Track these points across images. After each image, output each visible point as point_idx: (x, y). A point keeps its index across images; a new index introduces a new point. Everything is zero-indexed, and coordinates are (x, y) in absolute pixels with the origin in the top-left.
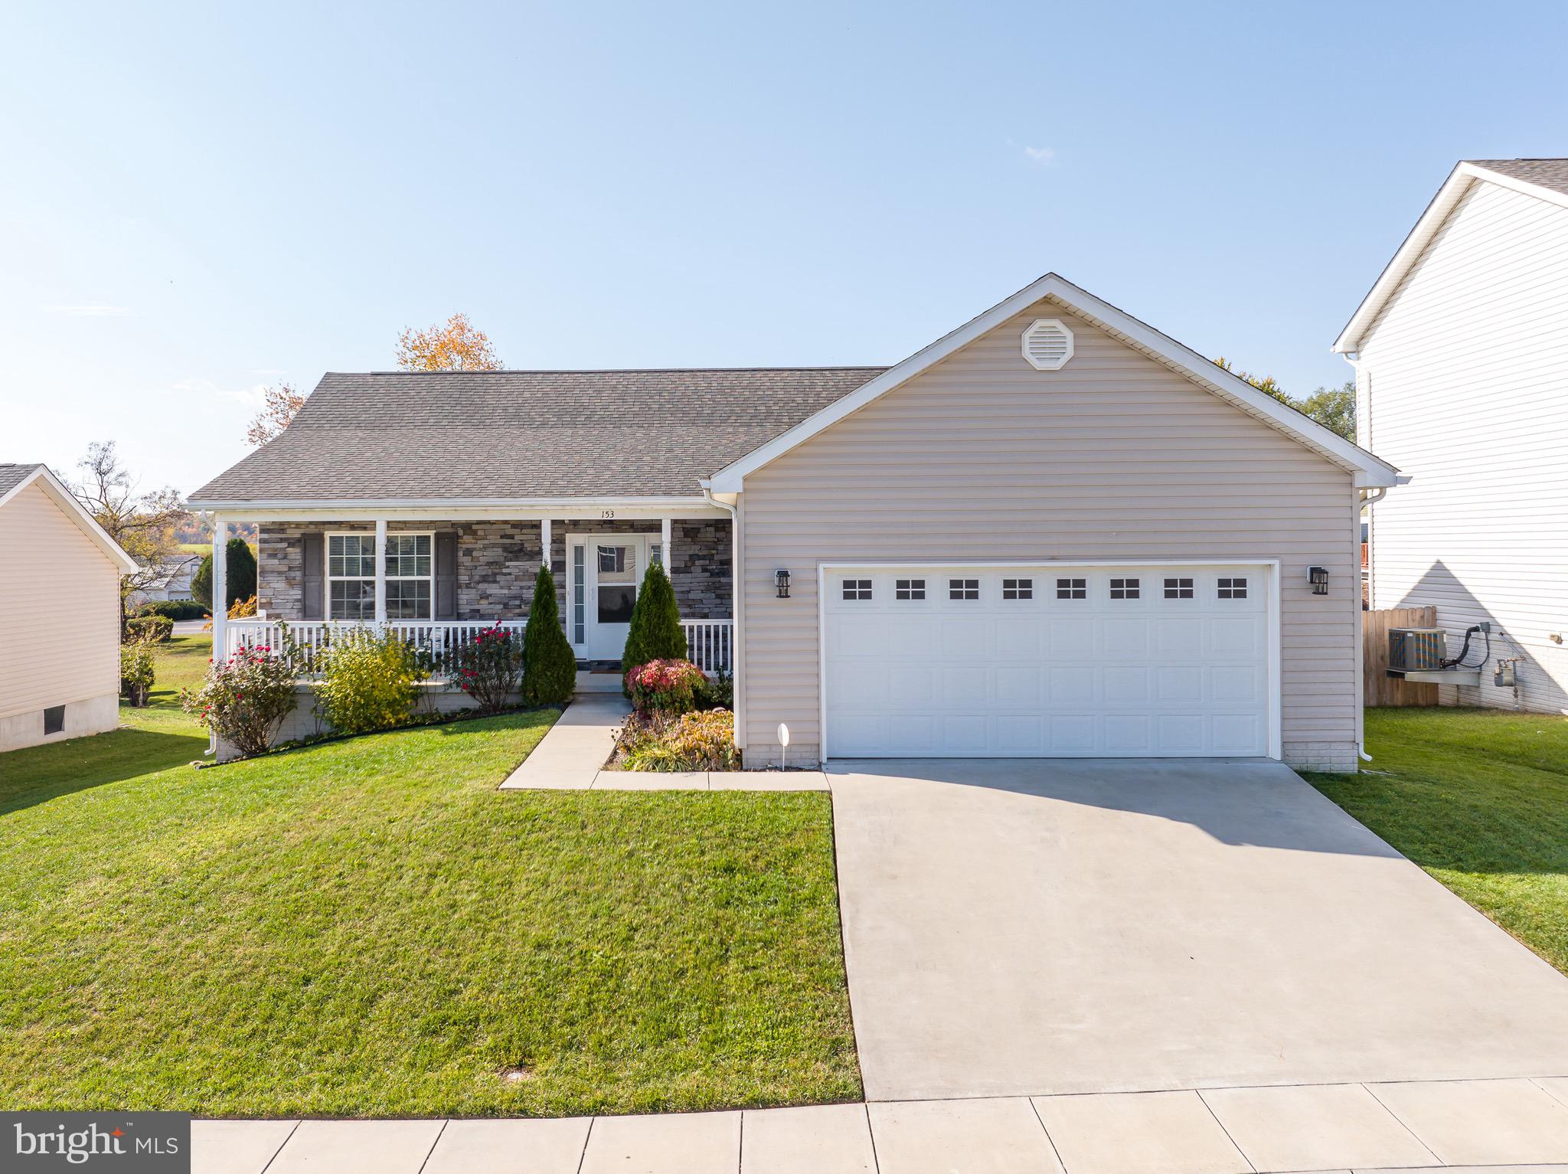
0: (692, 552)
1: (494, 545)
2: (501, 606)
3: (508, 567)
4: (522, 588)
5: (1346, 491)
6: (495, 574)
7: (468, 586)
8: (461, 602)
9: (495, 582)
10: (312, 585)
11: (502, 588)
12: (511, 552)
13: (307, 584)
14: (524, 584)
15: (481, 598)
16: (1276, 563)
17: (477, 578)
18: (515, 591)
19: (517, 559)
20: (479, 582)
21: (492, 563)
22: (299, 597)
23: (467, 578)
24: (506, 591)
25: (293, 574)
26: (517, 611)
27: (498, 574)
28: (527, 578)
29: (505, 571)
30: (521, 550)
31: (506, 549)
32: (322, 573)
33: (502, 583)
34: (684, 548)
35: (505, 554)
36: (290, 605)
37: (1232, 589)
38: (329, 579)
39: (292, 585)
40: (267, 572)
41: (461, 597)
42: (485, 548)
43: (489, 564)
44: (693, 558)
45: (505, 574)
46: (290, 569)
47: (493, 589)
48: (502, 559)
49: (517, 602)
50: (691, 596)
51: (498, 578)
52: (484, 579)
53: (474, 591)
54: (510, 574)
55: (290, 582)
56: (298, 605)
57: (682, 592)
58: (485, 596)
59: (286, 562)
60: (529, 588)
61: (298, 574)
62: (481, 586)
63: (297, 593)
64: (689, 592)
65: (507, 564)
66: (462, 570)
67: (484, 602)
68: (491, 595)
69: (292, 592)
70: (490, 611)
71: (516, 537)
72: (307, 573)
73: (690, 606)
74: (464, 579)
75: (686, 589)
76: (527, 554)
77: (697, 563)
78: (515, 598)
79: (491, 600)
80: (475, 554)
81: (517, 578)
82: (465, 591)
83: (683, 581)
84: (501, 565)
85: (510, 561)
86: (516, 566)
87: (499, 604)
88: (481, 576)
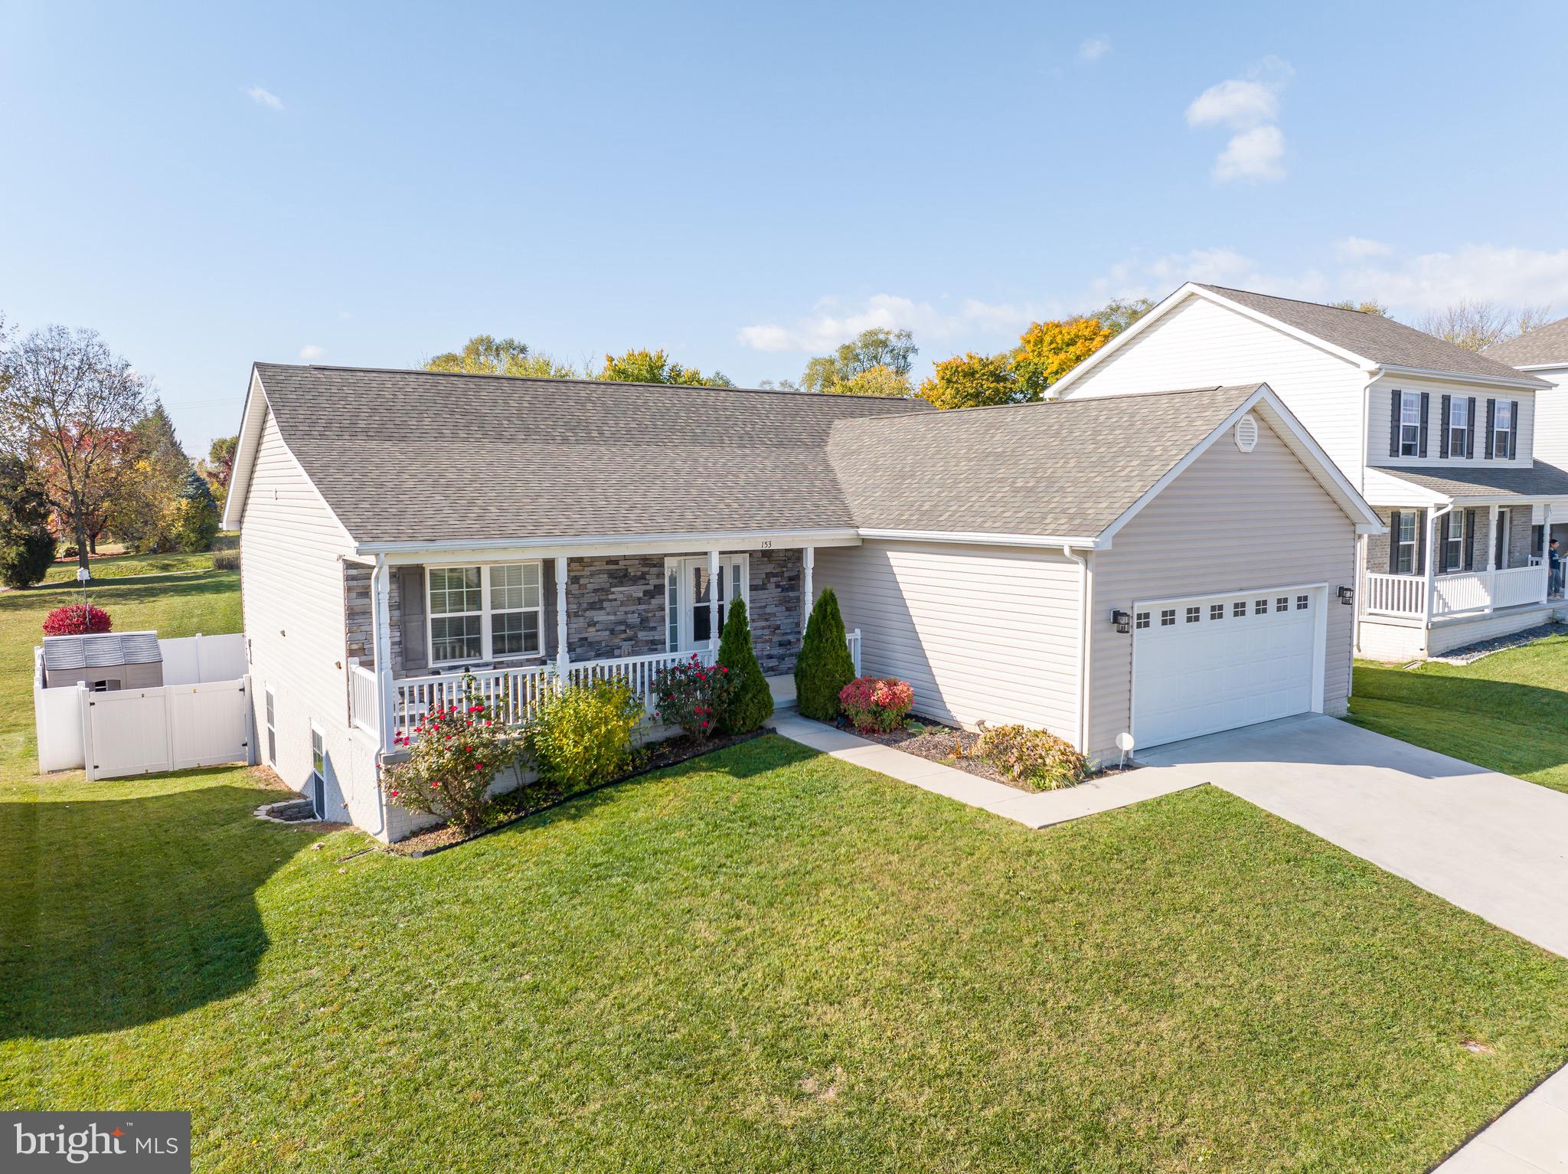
0: (768, 571)
1: (600, 572)
2: (608, 633)
3: (613, 593)
4: (626, 613)
5: (1352, 536)
6: (601, 601)
9: (602, 608)
10: (414, 625)
11: (608, 614)
12: (616, 578)
13: (408, 624)
15: (589, 626)
17: (585, 606)
18: (620, 616)
19: (621, 584)
20: (587, 610)
21: (598, 590)
22: (397, 640)
24: (612, 618)
26: (623, 636)
27: (604, 600)
28: (631, 602)
29: (611, 597)
30: (625, 576)
31: (611, 575)
32: (423, 612)
33: (608, 610)
34: (762, 567)
35: (611, 580)
37: (1302, 603)
38: (430, 617)
40: (357, 614)
42: (592, 575)
43: (595, 591)
44: (769, 575)
45: (611, 600)
47: (600, 616)
48: (609, 585)
49: (623, 628)
50: (768, 610)
51: (605, 604)
52: (592, 606)
53: (581, 619)
54: (615, 600)
56: (396, 649)
57: (760, 607)
58: (592, 624)
60: (633, 612)
61: (395, 614)
62: (588, 614)
63: (394, 636)
64: (765, 607)
65: (613, 590)
68: (598, 622)
70: (598, 639)
71: (621, 563)
72: (407, 612)
73: (767, 620)
75: (764, 604)
76: (630, 579)
77: (773, 580)
78: (620, 623)
79: (598, 627)
80: (582, 581)
81: (622, 604)
83: (762, 596)
84: (607, 591)
85: (616, 586)
86: (621, 592)
87: (606, 630)
88: (589, 604)
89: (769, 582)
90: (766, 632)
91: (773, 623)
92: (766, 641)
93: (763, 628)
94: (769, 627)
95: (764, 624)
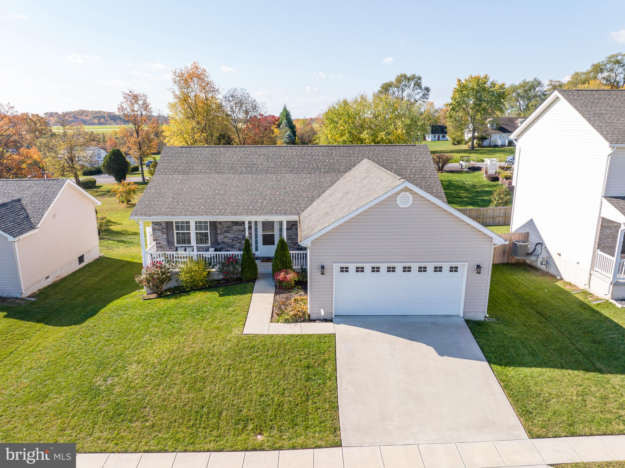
3: (233, 228)
4: (238, 235)
5: (490, 243)
7: (220, 234)
8: (218, 239)
9: (229, 233)
10: (170, 234)
11: (231, 234)
13: (168, 233)
14: (238, 233)
16: (467, 263)
18: (236, 235)
19: (236, 225)
20: (224, 233)
21: (228, 227)
22: (166, 237)
23: (220, 231)
24: (233, 236)
25: (163, 230)
26: (237, 242)
29: (232, 229)
30: (237, 223)
32: (173, 230)
36: (163, 240)
37: (453, 269)
38: (175, 232)
39: (163, 234)
40: (155, 230)
41: (218, 237)
43: (227, 227)
45: (232, 230)
46: (162, 228)
47: (228, 235)
48: (231, 225)
49: (237, 239)
50: (292, 237)
51: (230, 231)
52: (226, 232)
53: (222, 235)
54: (234, 230)
55: (163, 233)
56: (166, 240)
57: (289, 236)
58: (226, 237)
59: (161, 226)
60: (240, 234)
61: (165, 230)
62: (224, 234)
63: (165, 236)
65: (233, 227)
66: (218, 229)
67: (226, 239)
68: (228, 237)
69: (163, 236)
70: (228, 242)
72: (168, 230)
73: (292, 240)
74: (219, 232)
75: (290, 235)
77: (294, 227)
78: (236, 237)
79: (228, 238)
80: (222, 224)
81: (236, 231)
82: (220, 235)
83: (289, 232)
84: (231, 227)
85: (234, 226)
86: (236, 228)
87: (231, 239)
88: (224, 231)
89: (293, 227)
90: (292, 244)
91: (294, 242)
92: (292, 248)
93: (290, 243)
94: (293, 243)
95: (291, 241)
